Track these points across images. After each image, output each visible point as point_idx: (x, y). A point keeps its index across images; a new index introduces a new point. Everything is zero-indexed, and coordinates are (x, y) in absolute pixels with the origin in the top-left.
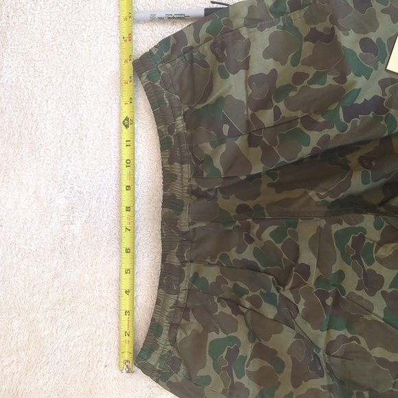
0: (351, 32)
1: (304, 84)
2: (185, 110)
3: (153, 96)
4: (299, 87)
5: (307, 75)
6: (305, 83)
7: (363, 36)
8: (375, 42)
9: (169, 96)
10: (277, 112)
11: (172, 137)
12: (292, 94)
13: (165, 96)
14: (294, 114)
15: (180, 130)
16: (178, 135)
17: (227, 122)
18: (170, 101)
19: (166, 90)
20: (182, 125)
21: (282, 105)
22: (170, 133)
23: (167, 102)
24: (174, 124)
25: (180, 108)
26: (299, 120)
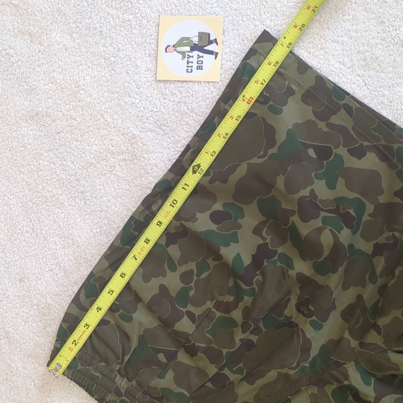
0: (198, 215)
1: (195, 280)
2: (117, 369)
3: (84, 379)
4: (192, 284)
5: (191, 271)
6: (195, 278)
7: (209, 212)
8: (222, 210)
9: (96, 370)
10: (191, 316)
11: (124, 398)
12: (192, 293)
13: (93, 372)
14: (204, 308)
15: (125, 387)
16: (128, 392)
17: (159, 351)
18: (99, 372)
19: (90, 366)
20: (124, 382)
21: (190, 308)
22: (119, 397)
23: (98, 374)
24: (117, 387)
25: (112, 371)
26: (214, 310)
